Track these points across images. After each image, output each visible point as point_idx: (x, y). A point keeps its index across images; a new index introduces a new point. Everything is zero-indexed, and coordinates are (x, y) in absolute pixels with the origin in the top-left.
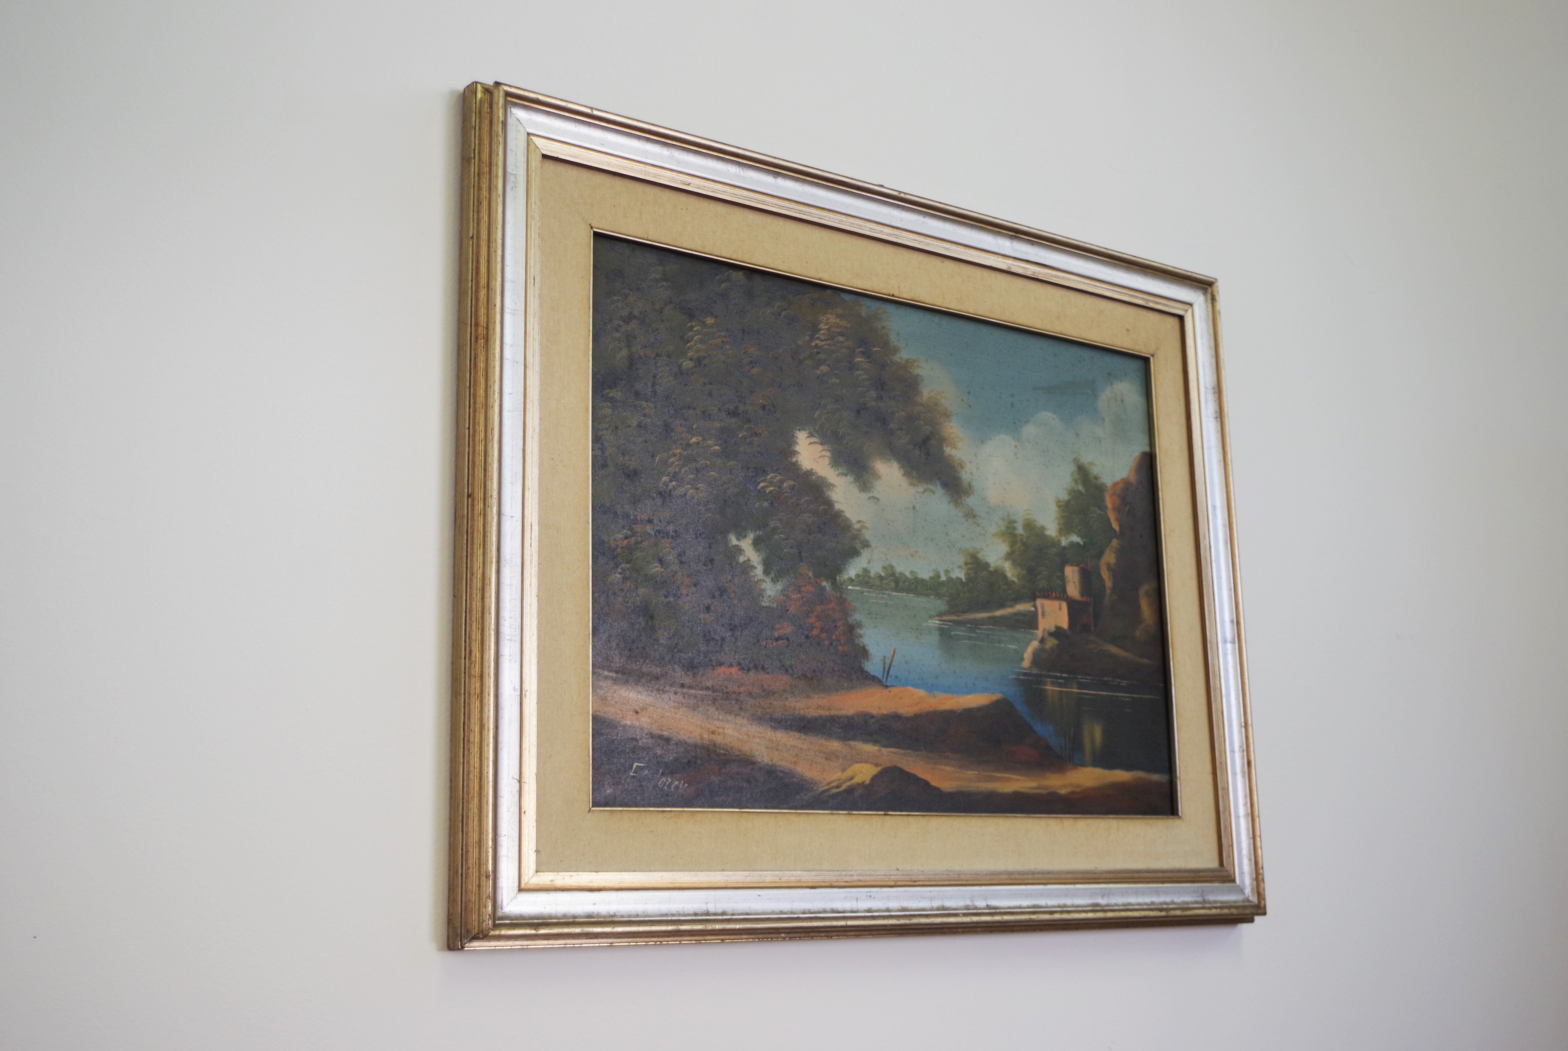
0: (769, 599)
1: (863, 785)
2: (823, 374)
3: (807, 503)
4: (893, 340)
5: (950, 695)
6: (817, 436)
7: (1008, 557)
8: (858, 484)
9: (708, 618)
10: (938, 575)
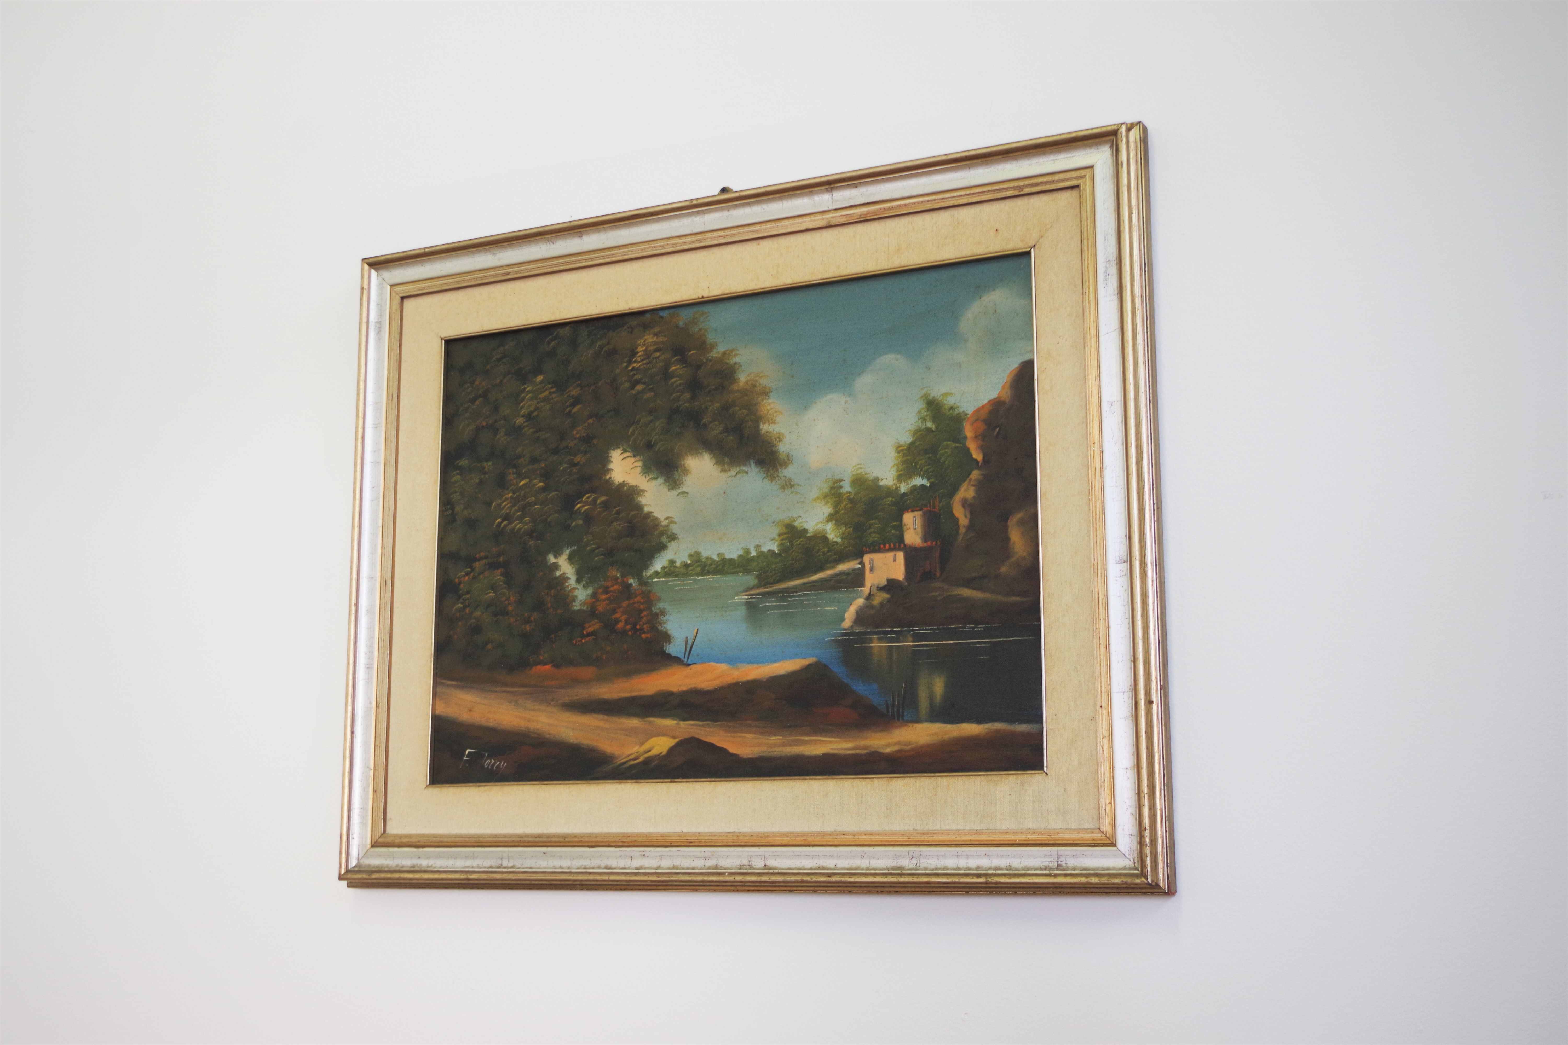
0: (580, 603)
1: (658, 757)
2: (639, 392)
3: (618, 513)
4: (711, 337)
5: (756, 666)
6: (630, 450)
7: (831, 518)
8: (668, 484)
9: (528, 628)
10: (748, 552)
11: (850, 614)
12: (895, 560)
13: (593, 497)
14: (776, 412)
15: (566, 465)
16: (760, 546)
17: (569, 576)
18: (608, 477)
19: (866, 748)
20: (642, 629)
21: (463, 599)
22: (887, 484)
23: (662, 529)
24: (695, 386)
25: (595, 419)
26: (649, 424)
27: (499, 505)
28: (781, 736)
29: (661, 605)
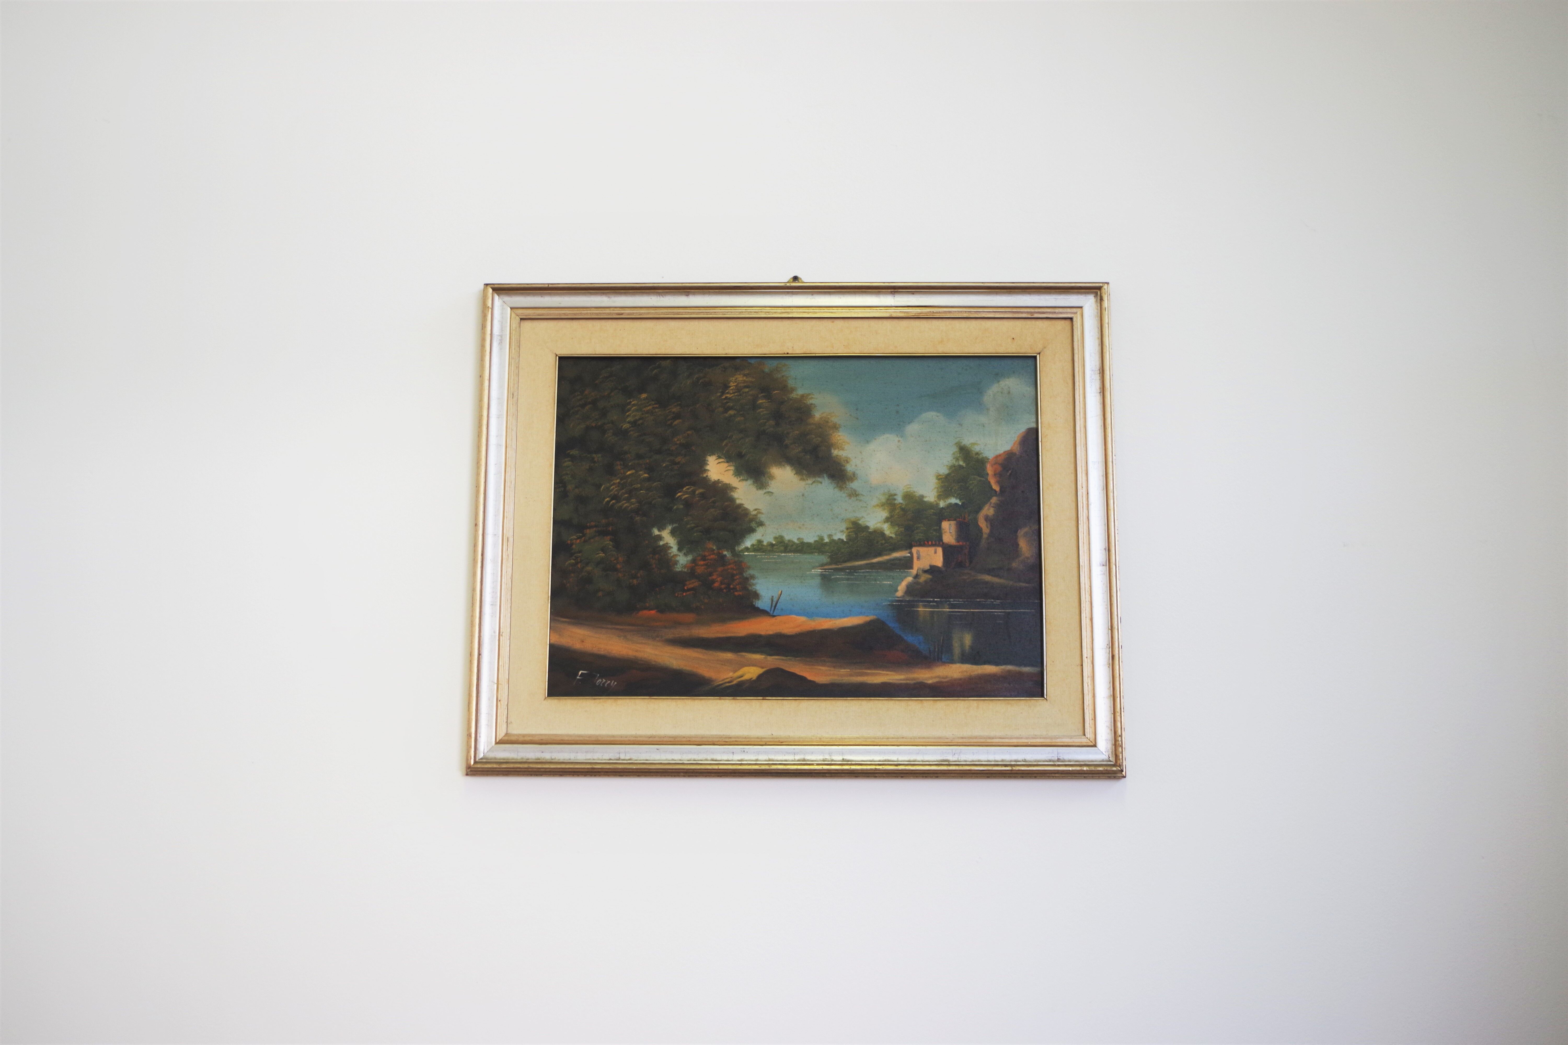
0: (681, 566)
1: (750, 681)
2: (731, 416)
3: (714, 502)
4: (791, 383)
5: (828, 619)
6: (724, 458)
7: (887, 520)
8: (756, 485)
9: (635, 581)
10: (822, 539)
11: (902, 588)
12: (935, 552)
13: (691, 489)
14: (844, 442)
15: (668, 463)
16: (832, 535)
17: (672, 545)
18: (705, 475)
19: (914, 679)
20: (734, 589)
21: (575, 557)
22: (930, 500)
23: (751, 517)
24: (778, 416)
25: (693, 431)
26: (740, 440)
27: (608, 488)
28: (849, 669)
29: (751, 572)
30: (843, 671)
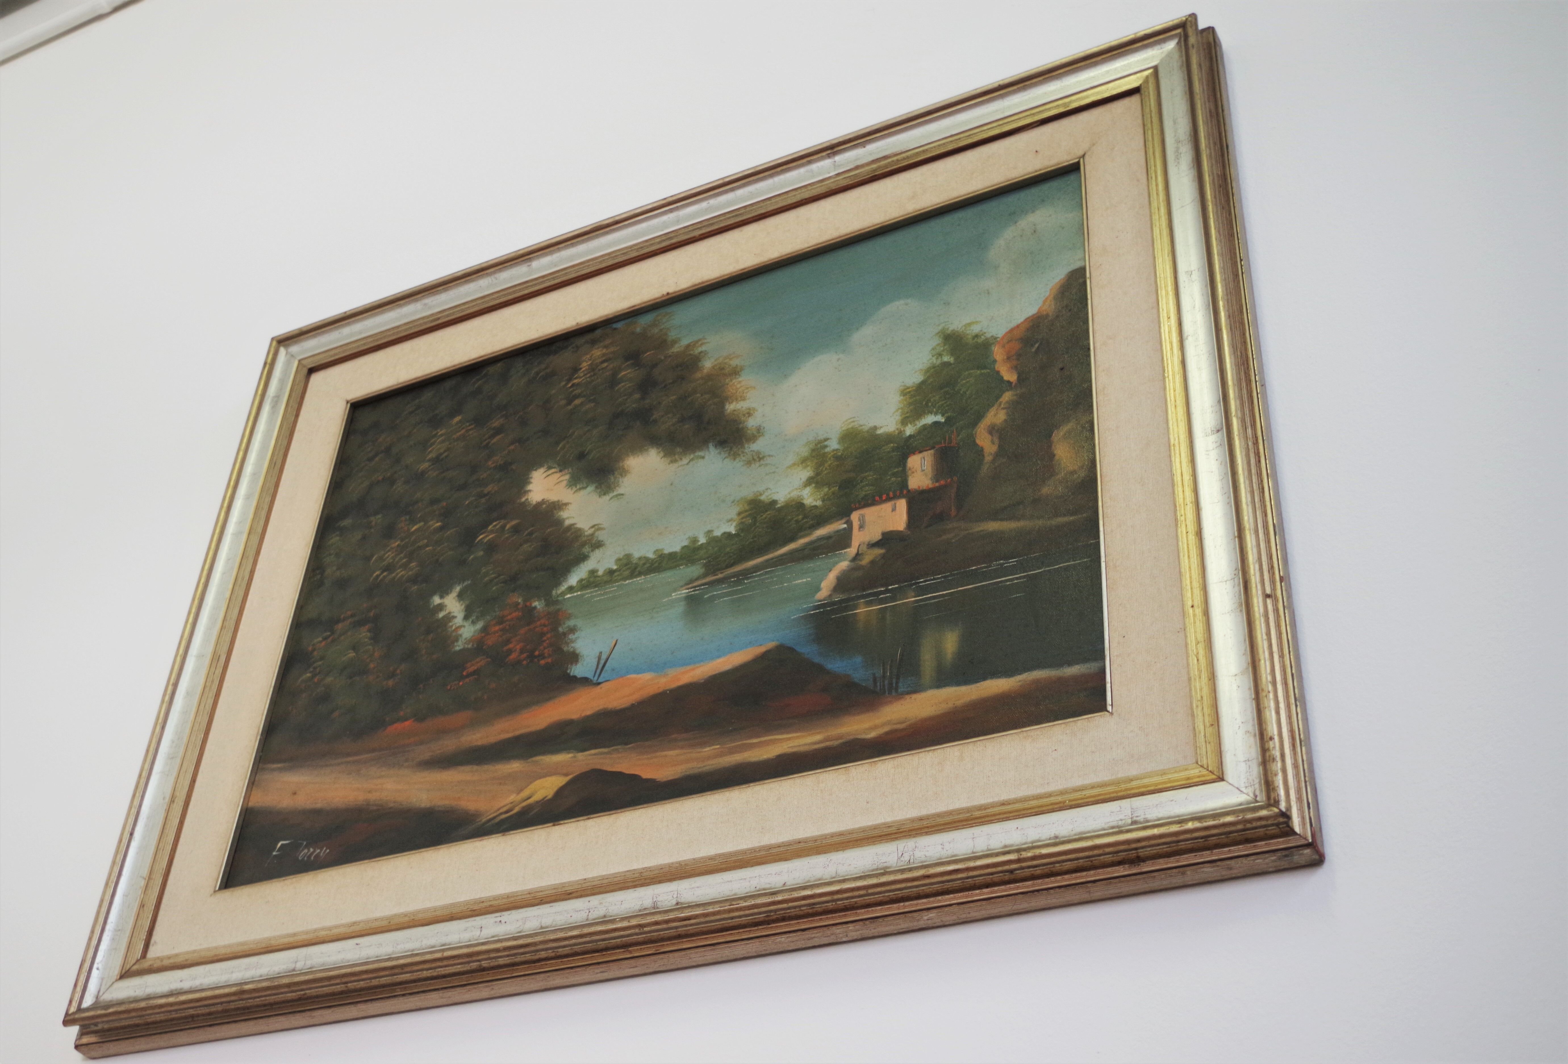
0: (465, 641)
1: (541, 801)
2: (576, 406)
3: (530, 534)
4: (672, 335)
6: (556, 466)
7: (809, 482)
8: (599, 490)
9: (391, 683)
10: (694, 540)
11: (828, 582)
12: (894, 509)
13: (501, 524)
14: (747, 388)
15: (473, 498)
16: (712, 531)
17: (455, 614)
18: (523, 500)
19: (840, 737)
20: (541, 655)
21: (314, 667)
22: (887, 430)
23: (584, 539)
24: (646, 385)
25: (517, 444)
26: (584, 435)
27: (381, 557)
28: (717, 745)
29: (571, 623)
30: (707, 750)
